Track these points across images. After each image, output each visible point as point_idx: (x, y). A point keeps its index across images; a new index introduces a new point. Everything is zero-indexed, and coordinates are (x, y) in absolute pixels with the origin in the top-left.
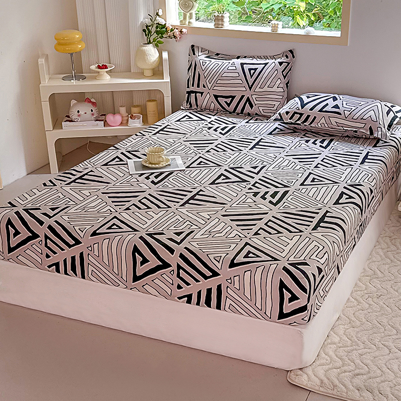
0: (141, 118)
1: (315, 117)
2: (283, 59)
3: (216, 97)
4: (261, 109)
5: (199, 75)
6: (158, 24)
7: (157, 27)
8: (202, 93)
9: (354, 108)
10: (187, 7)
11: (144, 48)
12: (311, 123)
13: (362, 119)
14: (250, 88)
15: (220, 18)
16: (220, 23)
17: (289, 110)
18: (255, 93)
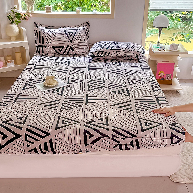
0: (14, 62)
1: (109, 53)
2: (85, 27)
3: (54, 47)
4: (78, 51)
5: (43, 37)
6: (16, 13)
7: (16, 15)
8: (46, 46)
9: (126, 47)
10: (30, 4)
11: (11, 25)
12: (108, 55)
13: (131, 51)
14: (71, 42)
15: (49, 8)
16: (49, 11)
17: (96, 50)
18: (74, 44)
